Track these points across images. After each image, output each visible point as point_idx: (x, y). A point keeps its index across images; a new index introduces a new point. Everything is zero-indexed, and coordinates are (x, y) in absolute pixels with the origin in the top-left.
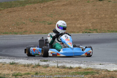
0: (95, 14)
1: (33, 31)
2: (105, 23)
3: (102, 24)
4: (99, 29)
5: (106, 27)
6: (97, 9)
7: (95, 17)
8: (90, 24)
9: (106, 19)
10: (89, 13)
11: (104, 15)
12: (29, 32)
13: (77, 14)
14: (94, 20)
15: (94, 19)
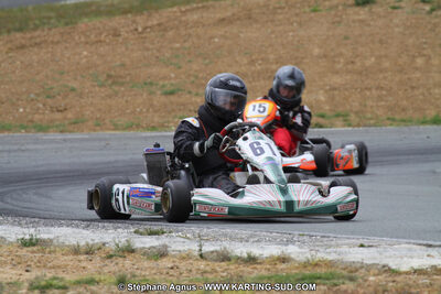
0: (341, 54)
1: (107, 121)
2: (377, 89)
3: (368, 93)
4: (356, 113)
5: (383, 103)
6: (346, 38)
7: (338, 66)
8: (321, 92)
9: (381, 76)
10: (316, 51)
11: (373, 59)
12: (90, 123)
13: (272, 57)
14: (337, 80)
15: (337, 73)
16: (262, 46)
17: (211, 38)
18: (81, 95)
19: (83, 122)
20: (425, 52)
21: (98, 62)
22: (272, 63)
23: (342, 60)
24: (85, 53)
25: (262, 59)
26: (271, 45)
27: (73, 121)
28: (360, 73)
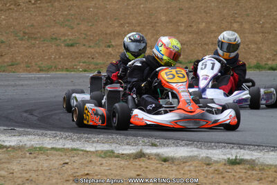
16: (125, 14)
17: (88, 8)
18: (10, 46)
19: (17, 64)
20: (238, 20)
21: (14, 23)
22: (135, 26)
23: (183, 25)
24: (3, 17)
25: (128, 23)
26: (130, 14)
27: (10, 64)
28: (197, 33)
